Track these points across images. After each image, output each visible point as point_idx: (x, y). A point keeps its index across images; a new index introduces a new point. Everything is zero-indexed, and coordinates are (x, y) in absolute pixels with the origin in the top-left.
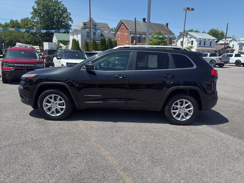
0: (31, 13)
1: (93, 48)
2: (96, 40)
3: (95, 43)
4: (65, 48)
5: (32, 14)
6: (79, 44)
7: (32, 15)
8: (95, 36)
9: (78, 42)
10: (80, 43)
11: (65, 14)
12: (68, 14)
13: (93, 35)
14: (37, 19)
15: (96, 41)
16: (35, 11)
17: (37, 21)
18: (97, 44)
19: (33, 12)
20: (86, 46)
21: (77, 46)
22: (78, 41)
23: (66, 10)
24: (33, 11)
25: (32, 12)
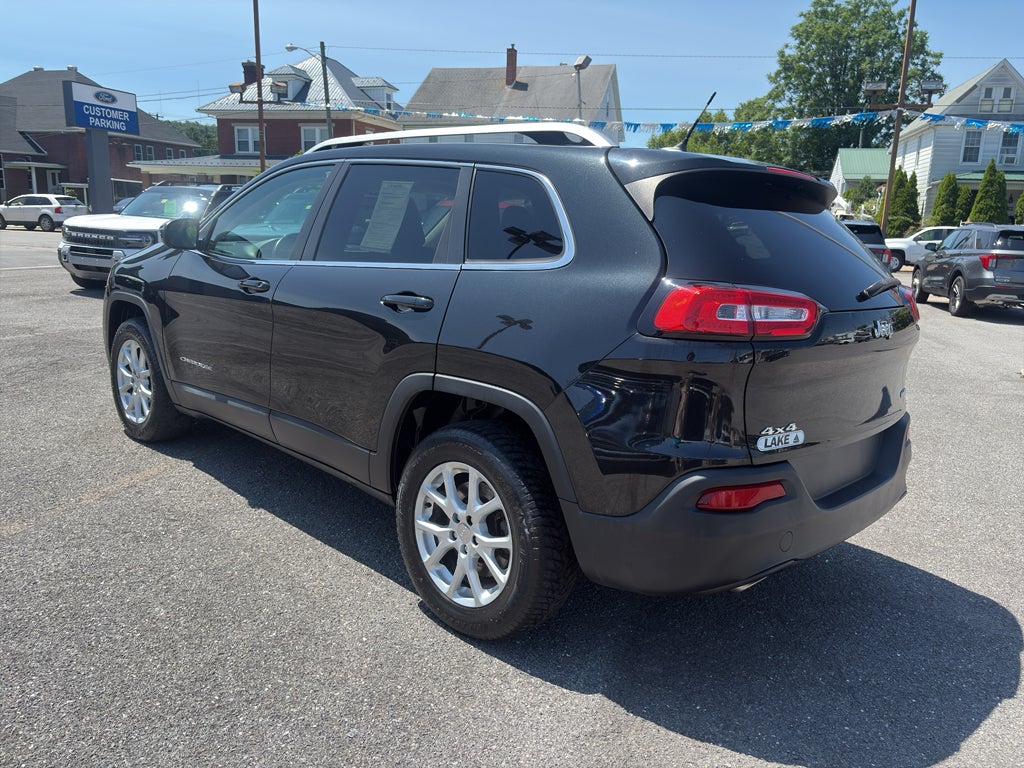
0: (770, 77)
1: (980, 212)
2: (1007, 172)
3: (996, 186)
4: (844, 213)
5: (773, 79)
6: (915, 194)
7: (774, 85)
8: (1015, 152)
9: (916, 181)
10: (922, 187)
11: (916, 61)
12: (929, 59)
13: (1004, 144)
14: (791, 100)
15: (1008, 177)
16: (787, 66)
17: (789, 109)
18: (1008, 188)
19: (778, 74)
20: (948, 201)
21: (905, 202)
22: (914, 177)
23: (923, 43)
24: (777, 67)
25: (773, 75)
